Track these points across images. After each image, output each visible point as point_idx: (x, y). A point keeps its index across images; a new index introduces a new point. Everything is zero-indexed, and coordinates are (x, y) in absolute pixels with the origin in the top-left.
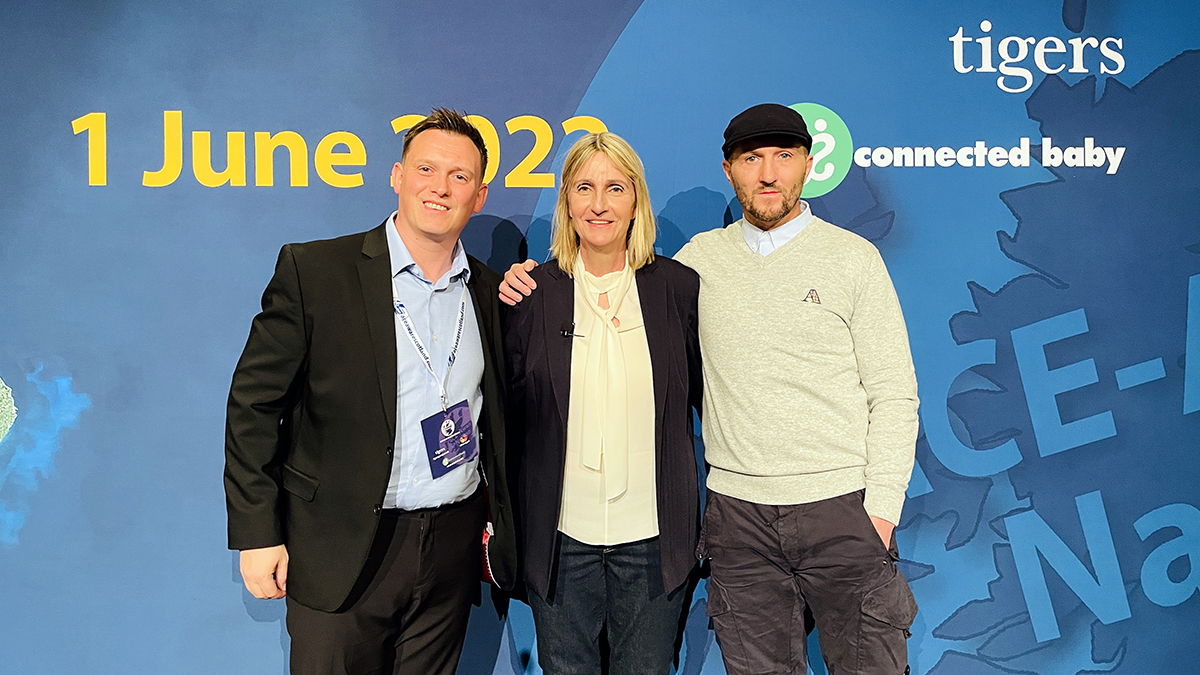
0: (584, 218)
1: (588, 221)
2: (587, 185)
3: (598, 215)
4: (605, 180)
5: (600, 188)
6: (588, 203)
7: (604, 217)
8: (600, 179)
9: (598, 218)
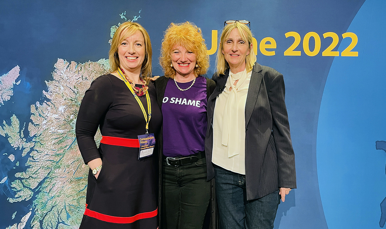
0: (229, 54)
1: (231, 55)
2: (230, 41)
3: (234, 52)
4: (238, 38)
5: (235, 42)
6: (230, 48)
7: (237, 53)
8: (236, 38)
9: (234, 53)
